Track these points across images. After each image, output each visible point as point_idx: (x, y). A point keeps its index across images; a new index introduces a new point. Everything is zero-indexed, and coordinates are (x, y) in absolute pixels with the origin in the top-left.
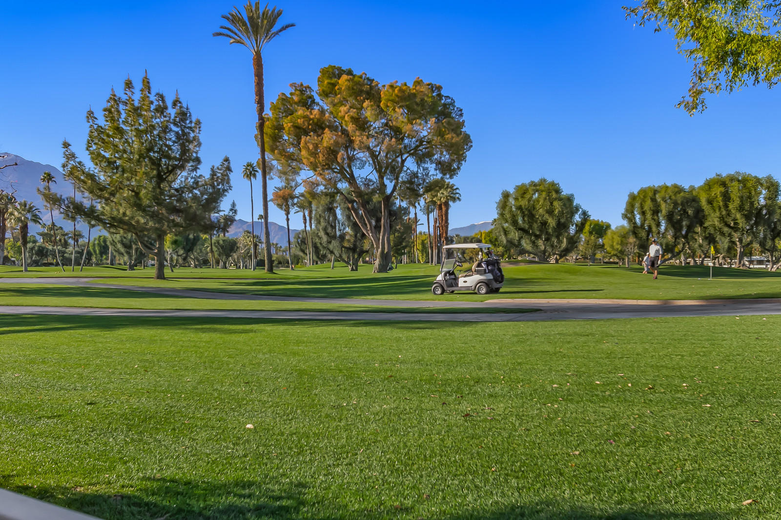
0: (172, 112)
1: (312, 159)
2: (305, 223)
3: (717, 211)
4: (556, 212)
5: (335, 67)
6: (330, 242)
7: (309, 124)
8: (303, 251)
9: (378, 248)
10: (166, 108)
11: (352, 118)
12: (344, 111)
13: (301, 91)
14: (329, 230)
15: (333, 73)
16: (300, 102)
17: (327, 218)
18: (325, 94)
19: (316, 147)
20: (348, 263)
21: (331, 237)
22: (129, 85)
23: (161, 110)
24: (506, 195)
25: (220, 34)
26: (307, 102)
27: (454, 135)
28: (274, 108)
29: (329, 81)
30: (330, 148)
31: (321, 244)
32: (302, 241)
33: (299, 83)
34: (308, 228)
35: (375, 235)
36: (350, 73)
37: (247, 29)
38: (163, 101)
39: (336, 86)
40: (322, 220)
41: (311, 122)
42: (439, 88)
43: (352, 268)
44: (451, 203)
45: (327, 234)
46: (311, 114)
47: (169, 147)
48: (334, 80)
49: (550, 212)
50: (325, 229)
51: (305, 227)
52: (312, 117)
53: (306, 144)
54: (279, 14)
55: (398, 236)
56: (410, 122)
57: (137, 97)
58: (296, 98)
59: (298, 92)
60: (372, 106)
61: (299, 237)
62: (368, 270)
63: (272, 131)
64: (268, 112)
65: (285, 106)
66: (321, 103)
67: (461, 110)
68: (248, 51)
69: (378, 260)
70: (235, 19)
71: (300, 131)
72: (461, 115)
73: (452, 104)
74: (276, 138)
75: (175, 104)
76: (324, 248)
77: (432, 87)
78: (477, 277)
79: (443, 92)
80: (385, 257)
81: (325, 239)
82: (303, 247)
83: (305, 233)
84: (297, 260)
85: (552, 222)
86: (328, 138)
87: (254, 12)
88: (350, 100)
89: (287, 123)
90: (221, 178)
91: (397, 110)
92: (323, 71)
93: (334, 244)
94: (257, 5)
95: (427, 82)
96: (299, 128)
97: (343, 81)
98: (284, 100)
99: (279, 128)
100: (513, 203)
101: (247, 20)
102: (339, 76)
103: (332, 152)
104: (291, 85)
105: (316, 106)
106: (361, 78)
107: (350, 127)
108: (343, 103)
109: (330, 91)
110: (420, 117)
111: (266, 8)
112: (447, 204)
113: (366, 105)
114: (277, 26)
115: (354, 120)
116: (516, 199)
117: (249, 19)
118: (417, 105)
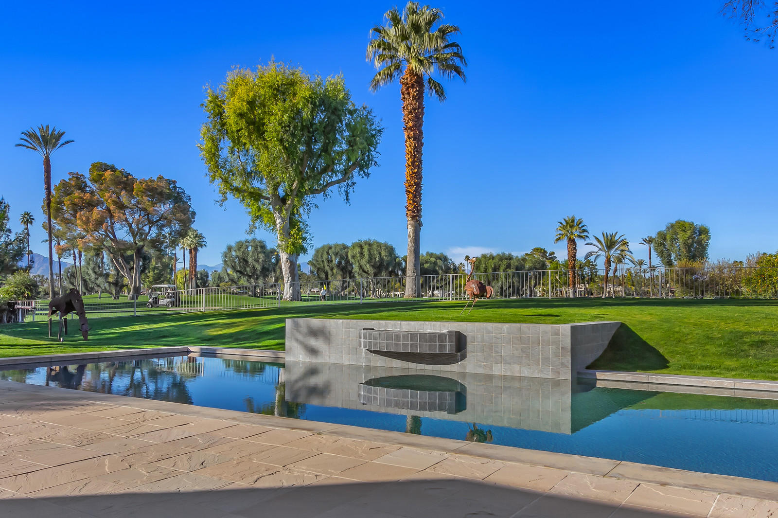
1: (85, 227)
3: (357, 263)
4: (261, 261)
5: (102, 163)
6: (97, 279)
7: (83, 203)
9: (131, 284)
11: (113, 201)
12: (108, 196)
13: (78, 178)
14: (97, 270)
15: (102, 167)
16: (76, 185)
17: (95, 260)
18: (94, 181)
19: (88, 219)
20: (111, 294)
21: (99, 275)
24: (230, 248)
25: (20, 145)
26: (82, 187)
27: (182, 215)
28: (57, 189)
29: (98, 173)
30: (97, 220)
31: (90, 280)
32: (71, 275)
33: (76, 172)
34: (78, 264)
35: (129, 275)
36: (113, 169)
37: (40, 143)
39: (103, 176)
40: (91, 262)
41: (84, 201)
42: (175, 182)
43: (115, 297)
44: (199, 248)
45: (95, 273)
46: (84, 196)
48: (101, 173)
49: (257, 261)
50: (93, 269)
51: (75, 263)
52: (85, 198)
53: (81, 217)
54: (63, 133)
55: (157, 273)
56: (153, 204)
58: (73, 183)
59: (75, 179)
60: (127, 195)
61: (69, 272)
62: (126, 296)
63: (56, 205)
64: (53, 192)
65: (66, 189)
66: (91, 185)
67: (189, 196)
69: (131, 292)
70: (32, 135)
71: (76, 208)
72: (190, 199)
73: (183, 193)
74: (58, 210)
76: (92, 282)
77: (169, 182)
78: (168, 300)
79: (177, 185)
80: (137, 289)
81: (93, 276)
82: (73, 280)
83: (74, 268)
85: (258, 267)
86: (97, 212)
87: (45, 132)
88: (112, 188)
89: (66, 200)
90: (23, 239)
91: (144, 197)
92: (93, 165)
93: (101, 280)
94: (47, 127)
95: (166, 178)
96: (75, 204)
97: (108, 174)
98: (64, 184)
99: (61, 203)
100: (234, 253)
101: (40, 137)
102: (106, 170)
103: (99, 223)
104: (69, 173)
105: (88, 189)
106: (121, 172)
107: (112, 207)
108: (107, 190)
109: (98, 179)
110: (160, 202)
111: (54, 130)
112: (196, 249)
113: (123, 193)
114: (61, 142)
115: (115, 203)
116: (235, 251)
117: (42, 136)
118: (158, 194)
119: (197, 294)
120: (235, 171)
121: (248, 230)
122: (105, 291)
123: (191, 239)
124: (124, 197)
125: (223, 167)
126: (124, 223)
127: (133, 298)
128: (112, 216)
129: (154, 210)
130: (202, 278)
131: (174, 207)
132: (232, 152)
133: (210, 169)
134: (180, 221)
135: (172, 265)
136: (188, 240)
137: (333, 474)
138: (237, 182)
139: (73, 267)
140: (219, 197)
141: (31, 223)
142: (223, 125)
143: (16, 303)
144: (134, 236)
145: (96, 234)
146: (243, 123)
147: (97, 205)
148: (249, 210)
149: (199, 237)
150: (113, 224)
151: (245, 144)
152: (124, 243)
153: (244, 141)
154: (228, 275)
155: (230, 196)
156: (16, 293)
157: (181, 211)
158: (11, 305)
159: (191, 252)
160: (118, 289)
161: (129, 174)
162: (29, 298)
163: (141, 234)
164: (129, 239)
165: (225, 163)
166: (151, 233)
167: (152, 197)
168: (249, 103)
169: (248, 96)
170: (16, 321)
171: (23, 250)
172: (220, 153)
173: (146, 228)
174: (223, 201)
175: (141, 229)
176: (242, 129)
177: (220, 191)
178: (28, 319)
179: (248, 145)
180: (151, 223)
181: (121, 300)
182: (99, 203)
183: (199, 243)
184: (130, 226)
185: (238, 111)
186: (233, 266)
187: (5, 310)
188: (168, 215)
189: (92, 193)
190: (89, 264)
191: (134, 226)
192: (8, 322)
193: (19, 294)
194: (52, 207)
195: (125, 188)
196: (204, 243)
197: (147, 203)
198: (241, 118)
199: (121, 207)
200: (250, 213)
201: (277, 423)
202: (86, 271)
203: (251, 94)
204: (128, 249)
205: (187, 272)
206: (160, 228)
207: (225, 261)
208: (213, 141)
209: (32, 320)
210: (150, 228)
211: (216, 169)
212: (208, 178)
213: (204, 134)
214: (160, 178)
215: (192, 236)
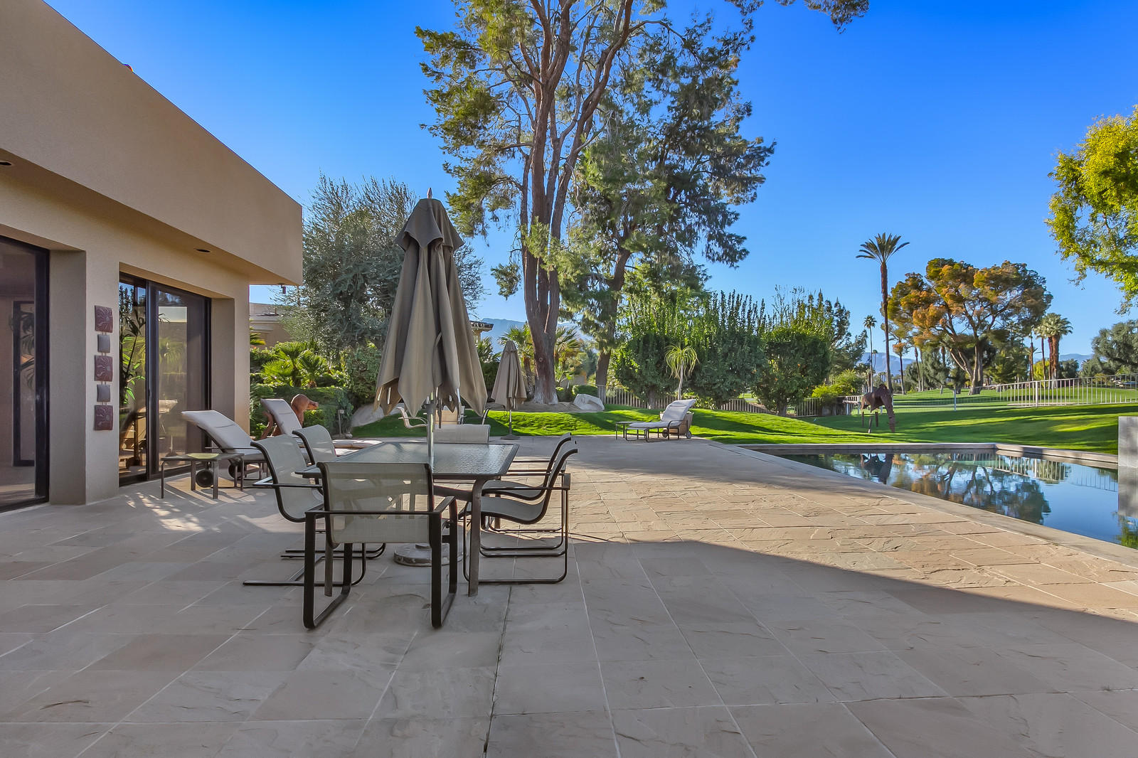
0: (835, 309)
1: (921, 324)
2: (917, 357)
5: (940, 258)
6: (937, 374)
7: (919, 301)
8: (915, 380)
9: (972, 378)
10: (831, 307)
11: (951, 295)
12: (946, 291)
13: (914, 278)
14: (936, 365)
15: (939, 263)
16: (912, 285)
18: (931, 278)
19: (924, 316)
20: (952, 388)
21: (938, 370)
22: (811, 297)
23: (829, 309)
25: (860, 256)
26: (918, 286)
27: (1033, 300)
28: (894, 291)
29: (935, 269)
30: (934, 316)
31: (929, 374)
33: (912, 272)
34: (919, 360)
35: (970, 370)
36: (951, 263)
37: (878, 251)
38: (830, 304)
39: (940, 272)
40: (930, 358)
41: (921, 299)
42: (1024, 265)
43: (956, 392)
44: (1062, 335)
45: (934, 368)
46: (921, 294)
47: (833, 328)
48: (938, 269)
51: (917, 359)
52: (921, 296)
53: (917, 314)
54: (899, 237)
56: (997, 293)
57: (815, 303)
58: (909, 283)
59: (911, 279)
60: (966, 287)
61: (911, 368)
62: (967, 393)
63: (893, 306)
64: (890, 294)
65: (902, 289)
66: (928, 283)
67: (1044, 279)
68: (876, 264)
69: (972, 386)
70: (870, 246)
71: (912, 307)
72: (1044, 282)
73: (1036, 275)
74: (895, 311)
75: (836, 305)
76: (932, 377)
77: (1017, 267)
79: (1028, 268)
80: (978, 384)
81: (932, 371)
82: (915, 376)
84: (908, 387)
86: (933, 309)
87: (882, 240)
88: (951, 282)
89: (903, 301)
90: (862, 341)
91: (986, 287)
92: (930, 263)
93: (940, 375)
94: (884, 235)
95: (1013, 263)
96: (912, 304)
97: (946, 269)
98: (901, 285)
99: (897, 304)
100: (1110, 338)
101: (877, 245)
102: (943, 265)
103: (936, 319)
104: (906, 275)
105: (924, 287)
106: (960, 264)
107: (949, 302)
108: (944, 285)
109: (935, 276)
110: (1005, 290)
111: (890, 236)
112: (1058, 337)
113: (962, 286)
114: (897, 246)
115: (952, 297)
116: (1112, 335)
117: (879, 245)
118: (1002, 281)
119: (1059, 387)
120: (1099, 240)
121: (1119, 309)
122: (946, 385)
123: (1051, 326)
124: (963, 290)
125: (1080, 240)
126: (963, 316)
127: (974, 393)
128: (949, 311)
129: (998, 299)
130: (1068, 369)
131: (1023, 293)
132: (1094, 219)
133: (1061, 245)
134: (1031, 307)
135: (1028, 356)
136: (1045, 327)
137: (1030, 584)
138: (1102, 254)
139: (915, 363)
140: (1077, 275)
141: (873, 325)
142: (1079, 190)
143: (844, 398)
144: (975, 329)
145: (933, 331)
146: (1108, 182)
147: (933, 302)
148: (1122, 285)
149: (1062, 323)
150: (951, 318)
151: (1113, 206)
152: (963, 336)
153: (1110, 203)
154: (1102, 364)
155: (1090, 272)
156: (843, 389)
157: (1032, 296)
158: (840, 400)
159: (1050, 340)
160: (959, 384)
161: (969, 265)
162: (854, 393)
163: (983, 327)
164: (970, 332)
165: (1083, 234)
166: (994, 323)
167: (995, 285)
168: (1117, 155)
169: (1117, 147)
170: (844, 414)
171: (861, 351)
172: (1076, 224)
173: (989, 320)
174: (1080, 279)
175: (983, 321)
176: (1106, 190)
177: (1076, 269)
178: (854, 413)
179: (1117, 206)
180: (995, 313)
181: (962, 395)
182: (936, 299)
183: (1061, 328)
184: (970, 318)
185: (1102, 169)
186: (1108, 354)
187: (834, 404)
188: (1015, 302)
189: (929, 290)
190: (928, 360)
191: (974, 318)
192: (837, 414)
193: (846, 390)
194: (890, 309)
195: (964, 281)
196: (1068, 329)
197: (990, 292)
198: (1105, 177)
199: (960, 300)
200: (1122, 288)
201: (1014, 526)
202: (925, 366)
203: (1121, 144)
204: (968, 342)
205: (1047, 363)
206: (1006, 318)
207: (1097, 349)
208: (1066, 211)
209: (857, 413)
210: (994, 318)
211: (1070, 243)
212: (1059, 256)
213: (1053, 206)
214: (1006, 264)
215: (1052, 323)
